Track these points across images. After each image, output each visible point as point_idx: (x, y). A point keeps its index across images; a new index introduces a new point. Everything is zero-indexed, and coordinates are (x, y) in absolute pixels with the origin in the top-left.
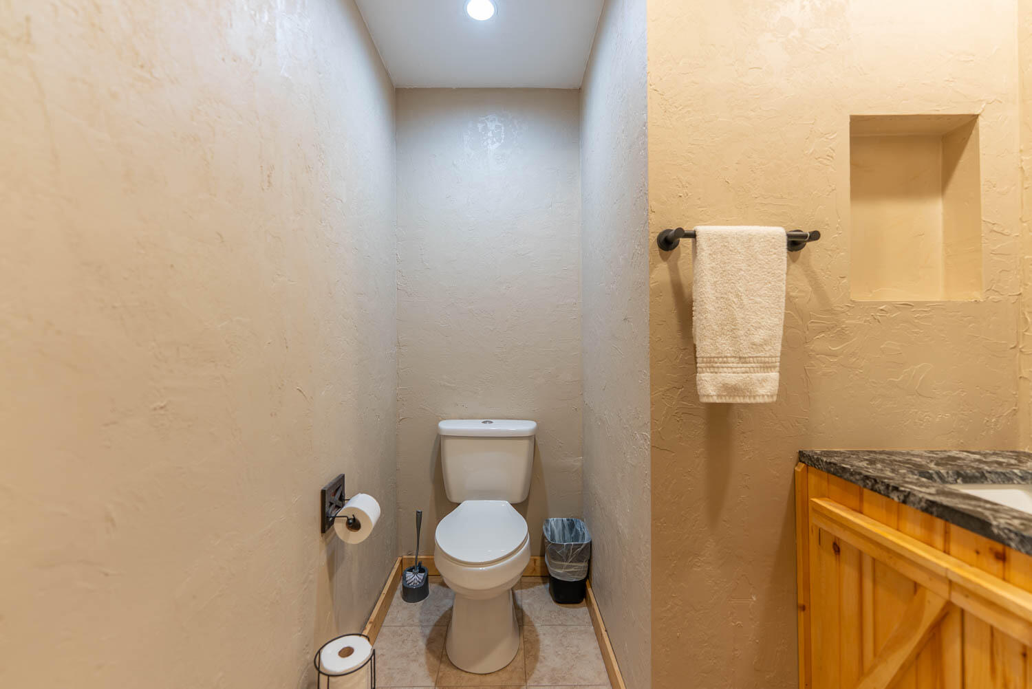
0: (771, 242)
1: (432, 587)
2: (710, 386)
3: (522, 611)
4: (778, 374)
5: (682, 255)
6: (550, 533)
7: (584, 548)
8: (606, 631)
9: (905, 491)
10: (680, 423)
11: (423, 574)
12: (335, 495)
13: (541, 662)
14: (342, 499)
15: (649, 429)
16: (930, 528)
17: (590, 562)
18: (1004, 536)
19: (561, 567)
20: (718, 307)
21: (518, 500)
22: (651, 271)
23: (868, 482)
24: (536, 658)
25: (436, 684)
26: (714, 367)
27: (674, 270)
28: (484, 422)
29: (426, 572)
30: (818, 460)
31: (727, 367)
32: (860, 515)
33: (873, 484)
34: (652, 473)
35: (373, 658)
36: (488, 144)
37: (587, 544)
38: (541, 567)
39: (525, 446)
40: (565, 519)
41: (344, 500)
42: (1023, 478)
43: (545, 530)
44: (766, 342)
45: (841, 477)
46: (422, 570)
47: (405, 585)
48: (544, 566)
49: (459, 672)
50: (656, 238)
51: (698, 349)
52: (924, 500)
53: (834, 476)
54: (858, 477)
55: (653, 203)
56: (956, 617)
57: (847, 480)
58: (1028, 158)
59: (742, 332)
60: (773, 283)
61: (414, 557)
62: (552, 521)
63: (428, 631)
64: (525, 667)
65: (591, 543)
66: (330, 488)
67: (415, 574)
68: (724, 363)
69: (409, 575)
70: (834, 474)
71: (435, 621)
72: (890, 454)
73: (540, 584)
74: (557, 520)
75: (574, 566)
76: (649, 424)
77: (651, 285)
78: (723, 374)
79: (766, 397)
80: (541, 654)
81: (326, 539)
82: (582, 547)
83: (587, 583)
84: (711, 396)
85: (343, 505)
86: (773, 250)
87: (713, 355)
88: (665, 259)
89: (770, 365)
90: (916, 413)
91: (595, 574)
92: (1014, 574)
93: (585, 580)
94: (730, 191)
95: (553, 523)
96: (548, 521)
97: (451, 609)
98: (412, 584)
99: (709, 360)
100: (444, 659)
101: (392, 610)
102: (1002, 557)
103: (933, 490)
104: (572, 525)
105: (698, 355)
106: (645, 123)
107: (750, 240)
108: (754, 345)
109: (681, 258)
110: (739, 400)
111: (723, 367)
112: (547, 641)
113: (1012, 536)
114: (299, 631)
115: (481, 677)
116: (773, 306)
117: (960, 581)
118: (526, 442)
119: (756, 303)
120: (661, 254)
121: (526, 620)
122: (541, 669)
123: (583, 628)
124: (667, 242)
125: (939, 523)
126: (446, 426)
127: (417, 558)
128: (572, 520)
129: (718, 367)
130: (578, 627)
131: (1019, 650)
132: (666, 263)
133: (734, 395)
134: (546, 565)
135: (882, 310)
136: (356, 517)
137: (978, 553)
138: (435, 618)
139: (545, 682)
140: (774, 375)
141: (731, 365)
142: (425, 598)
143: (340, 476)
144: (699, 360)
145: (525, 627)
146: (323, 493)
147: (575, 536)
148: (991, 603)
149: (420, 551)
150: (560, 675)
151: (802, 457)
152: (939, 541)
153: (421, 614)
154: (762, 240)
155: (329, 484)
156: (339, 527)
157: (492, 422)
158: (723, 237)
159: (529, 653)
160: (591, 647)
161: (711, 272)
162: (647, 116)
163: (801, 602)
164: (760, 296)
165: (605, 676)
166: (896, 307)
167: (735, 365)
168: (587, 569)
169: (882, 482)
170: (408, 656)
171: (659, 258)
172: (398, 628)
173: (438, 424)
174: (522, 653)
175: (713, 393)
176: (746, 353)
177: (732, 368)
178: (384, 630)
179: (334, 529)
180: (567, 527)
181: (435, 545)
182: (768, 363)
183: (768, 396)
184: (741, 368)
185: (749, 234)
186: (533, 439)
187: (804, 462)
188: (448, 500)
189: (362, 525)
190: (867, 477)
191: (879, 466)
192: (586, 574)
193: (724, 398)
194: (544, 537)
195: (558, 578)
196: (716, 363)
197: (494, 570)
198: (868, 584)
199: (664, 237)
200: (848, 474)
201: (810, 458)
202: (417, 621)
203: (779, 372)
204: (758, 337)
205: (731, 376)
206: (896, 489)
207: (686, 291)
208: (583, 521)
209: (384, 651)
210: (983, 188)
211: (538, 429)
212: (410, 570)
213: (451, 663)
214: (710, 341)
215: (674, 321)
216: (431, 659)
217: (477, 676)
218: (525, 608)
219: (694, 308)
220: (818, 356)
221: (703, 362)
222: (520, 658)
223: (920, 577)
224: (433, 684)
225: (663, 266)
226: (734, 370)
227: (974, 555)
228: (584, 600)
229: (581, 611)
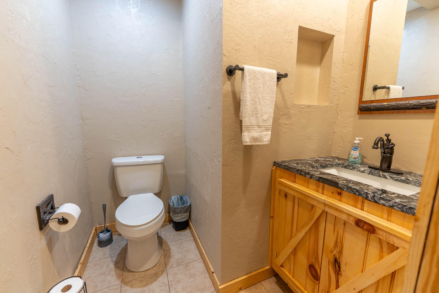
0: (271, 76)
1: (114, 237)
2: (247, 138)
3: (161, 238)
4: (271, 132)
5: (237, 79)
6: (172, 203)
7: (188, 207)
8: (199, 238)
9: (311, 174)
10: (234, 154)
11: (109, 233)
12: (47, 207)
13: (172, 258)
14: (53, 208)
15: (221, 157)
16: (318, 186)
17: (190, 212)
18: (343, 187)
19: (178, 217)
20: (251, 104)
21: (157, 191)
22: (223, 85)
23: (299, 171)
24: (170, 257)
25: (122, 282)
26: (249, 130)
27: (233, 85)
28: (137, 158)
29: (111, 232)
30: (281, 165)
31: (254, 130)
32: (294, 183)
33: (300, 172)
34: (222, 176)
35: (85, 287)
36: (131, 8)
37: (189, 205)
38: (169, 217)
39: (159, 167)
40: (178, 196)
41: (55, 208)
42: (336, 165)
43: (170, 203)
44: (268, 119)
45: (289, 170)
46: (108, 231)
47: (99, 240)
48: (170, 217)
49: (133, 273)
50: (226, 69)
51: (243, 122)
52: (317, 177)
53: (286, 170)
54: (295, 170)
55: (224, 51)
56: (325, 215)
57: (291, 171)
58: (345, 55)
59: (259, 115)
60: (271, 95)
61: (104, 225)
62: (173, 198)
63: (114, 259)
64: (165, 262)
65: (190, 205)
66: (42, 205)
67: (104, 234)
68: (253, 128)
69: (101, 235)
70: (287, 170)
71: (118, 253)
72: (301, 160)
73: (168, 224)
74: (175, 197)
75: (183, 215)
76: (221, 155)
77: (223, 92)
78: (252, 133)
79: (267, 142)
80: (172, 254)
81: (44, 233)
82: (187, 207)
83: (189, 220)
84: (248, 142)
85: (54, 212)
86: (272, 80)
87: (249, 125)
88: (229, 80)
89: (269, 129)
90: (308, 145)
91: (193, 216)
92: (344, 199)
93: (188, 219)
94: (256, 51)
95: (173, 199)
96: (171, 198)
97: (127, 245)
98: (104, 238)
99: (247, 126)
100: (124, 269)
101: (93, 254)
102: (340, 194)
103: (318, 173)
104: (181, 198)
105: (243, 124)
106: (222, 8)
107: (264, 74)
108: (264, 120)
109: (236, 80)
110: (257, 143)
111: (252, 130)
112: (174, 248)
113: (345, 187)
114: (31, 288)
115: (145, 272)
116: (271, 104)
117: (328, 203)
118: (160, 166)
119: (265, 102)
120: (227, 77)
121: (163, 241)
122: (173, 261)
123: (188, 239)
124: (231, 72)
125: (321, 184)
126: (116, 161)
127: (105, 226)
128: (182, 196)
129: (250, 130)
130: (186, 239)
131: (343, 222)
132: (229, 82)
133: (256, 142)
134: (171, 217)
135: (302, 108)
136: (64, 217)
137: (333, 193)
138: (118, 252)
139: (175, 265)
140: (269, 133)
141: (255, 129)
142: (111, 243)
143: (49, 196)
144: (243, 127)
145: (163, 245)
146: (38, 208)
147: (183, 202)
148: (337, 209)
149: (106, 222)
150: (181, 261)
151: (275, 164)
152: (321, 190)
153: (110, 252)
154: (269, 75)
155: (42, 202)
156: (53, 225)
157: (142, 157)
158: (254, 72)
159: (166, 255)
160: (193, 245)
161: (249, 87)
162: (222, 4)
163: (271, 215)
164: (267, 100)
165: (199, 256)
166: (306, 107)
167: (257, 129)
168: (189, 215)
169: (304, 171)
170: (105, 274)
171: (227, 79)
172: (97, 261)
173: (111, 160)
174: (163, 256)
175: (248, 141)
176: (261, 124)
177: (255, 130)
178: (89, 264)
179: (49, 226)
180: (179, 199)
181: (115, 219)
182: (268, 128)
183: (267, 141)
184: (259, 130)
185: (264, 72)
186: (163, 164)
187: (275, 166)
188: (120, 196)
189: (68, 220)
190: (298, 170)
191: (300, 165)
192: (188, 217)
193: (252, 143)
194: (169, 205)
195: (177, 221)
196: (250, 128)
197: (150, 226)
198: (296, 207)
199: (229, 69)
200: (292, 169)
201: (278, 164)
202: (108, 255)
203: (271, 131)
204: (265, 117)
205: (255, 134)
206: (308, 173)
207: (238, 96)
208: (186, 196)
209: (90, 274)
210: (333, 64)
211: (165, 159)
212: (102, 232)
213: (129, 270)
214: (248, 118)
215: (232, 109)
216: (118, 271)
217: (143, 272)
218: (162, 236)
219: (241, 104)
220: (282, 125)
221: (245, 128)
222: (162, 258)
223: (315, 203)
224: (120, 283)
225: (228, 83)
226: (256, 131)
227: (332, 194)
228: (188, 227)
229: (187, 232)
